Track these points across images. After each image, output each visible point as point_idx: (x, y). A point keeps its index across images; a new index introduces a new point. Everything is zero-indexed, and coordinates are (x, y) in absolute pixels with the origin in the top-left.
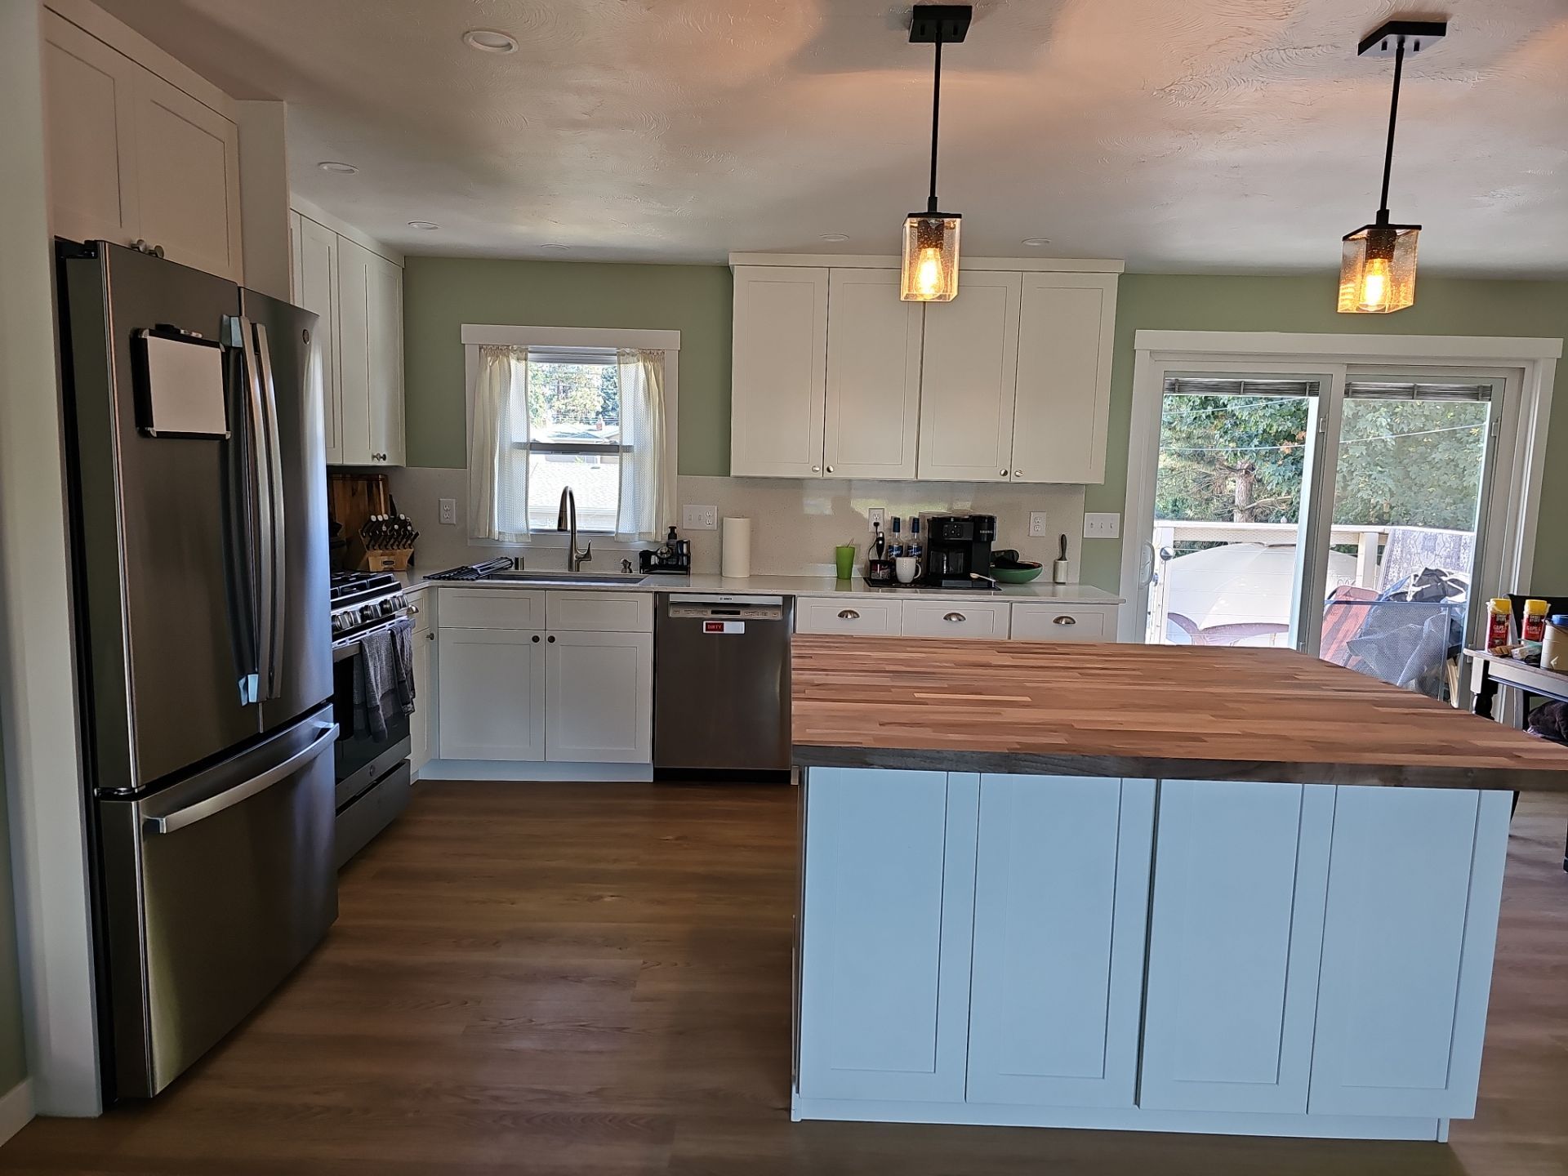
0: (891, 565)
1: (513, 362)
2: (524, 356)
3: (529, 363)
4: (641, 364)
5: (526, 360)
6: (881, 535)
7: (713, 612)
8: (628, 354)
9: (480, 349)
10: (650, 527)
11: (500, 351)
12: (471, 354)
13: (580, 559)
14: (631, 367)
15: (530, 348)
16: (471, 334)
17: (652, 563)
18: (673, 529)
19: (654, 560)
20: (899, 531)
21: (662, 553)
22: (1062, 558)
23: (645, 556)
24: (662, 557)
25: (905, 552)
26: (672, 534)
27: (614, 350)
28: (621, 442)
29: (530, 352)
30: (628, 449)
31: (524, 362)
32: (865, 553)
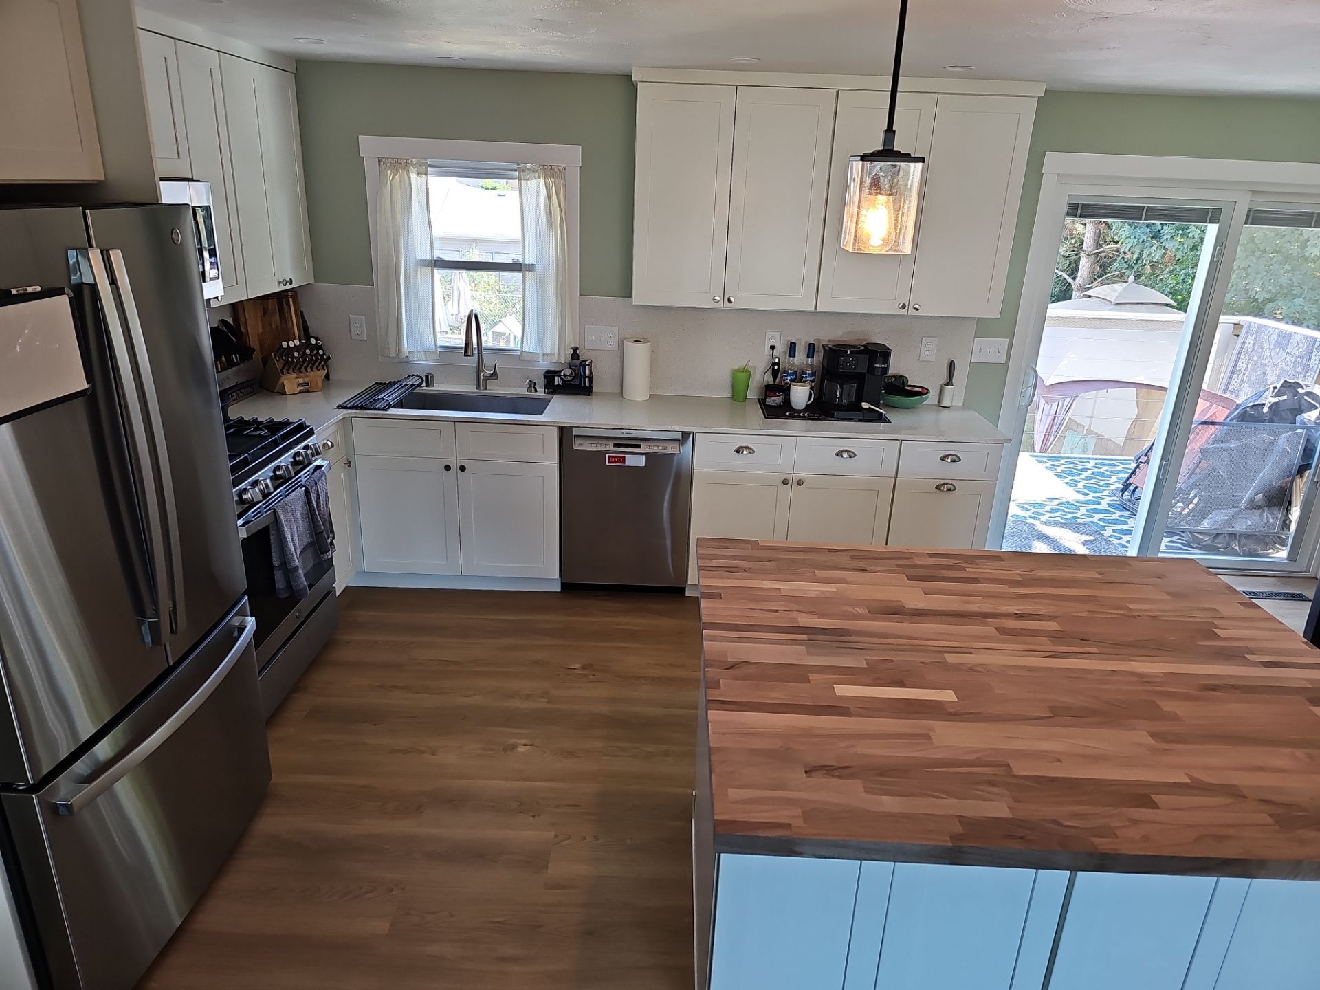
0: (786, 391)
1: (414, 176)
2: (424, 171)
3: (430, 178)
4: (542, 181)
5: (426, 174)
6: (777, 360)
7: (615, 445)
8: (529, 170)
9: (379, 161)
10: (553, 348)
11: (400, 164)
12: (370, 167)
13: (487, 378)
14: (532, 184)
15: (429, 161)
16: (369, 146)
17: (556, 383)
18: (575, 349)
19: (558, 381)
20: (794, 356)
21: (565, 375)
22: (949, 383)
23: (549, 376)
24: (566, 379)
25: (799, 377)
26: (575, 354)
27: (515, 166)
28: (524, 260)
29: (430, 166)
30: (531, 268)
31: (424, 176)
32: (760, 376)
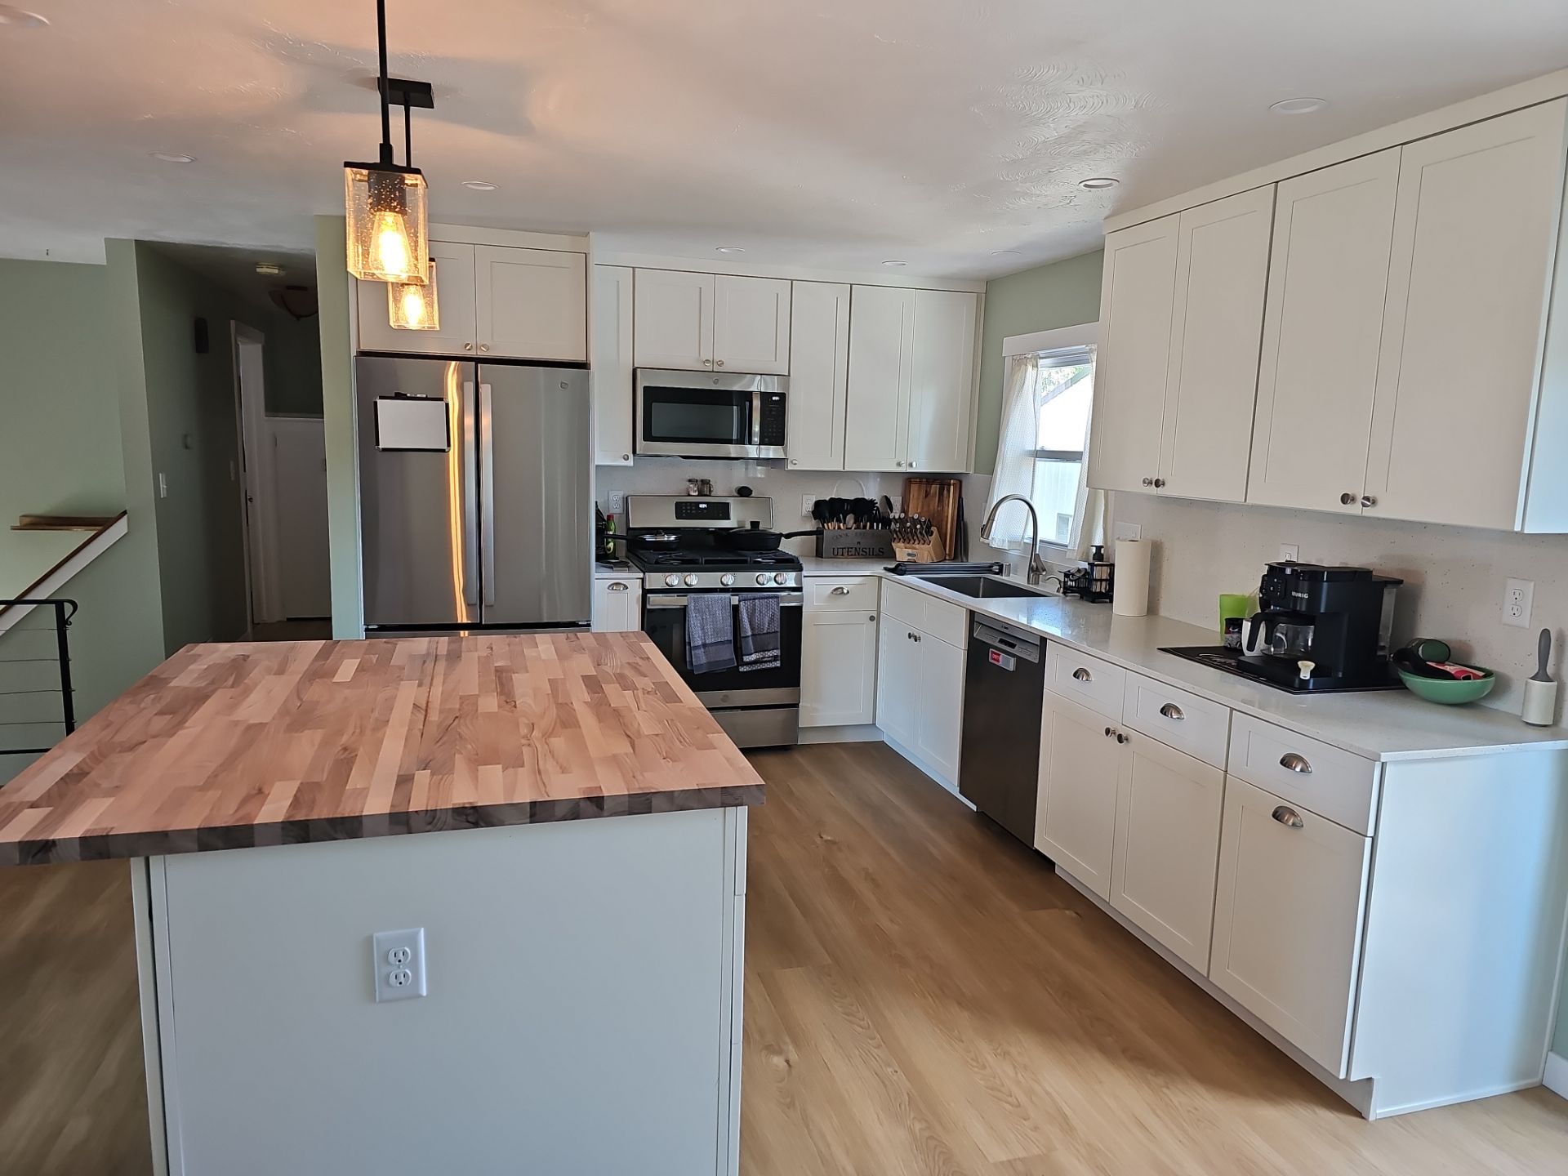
1: (1030, 370)
2: (1036, 363)
3: (1040, 370)
7: (1001, 641)
9: (1012, 361)
11: (1020, 361)
12: (1008, 362)
15: (1042, 354)
16: (1011, 345)
18: (1100, 548)
22: (1540, 675)
26: (1098, 554)
27: (1085, 348)
29: (1041, 358)
31: (1036, 368)
